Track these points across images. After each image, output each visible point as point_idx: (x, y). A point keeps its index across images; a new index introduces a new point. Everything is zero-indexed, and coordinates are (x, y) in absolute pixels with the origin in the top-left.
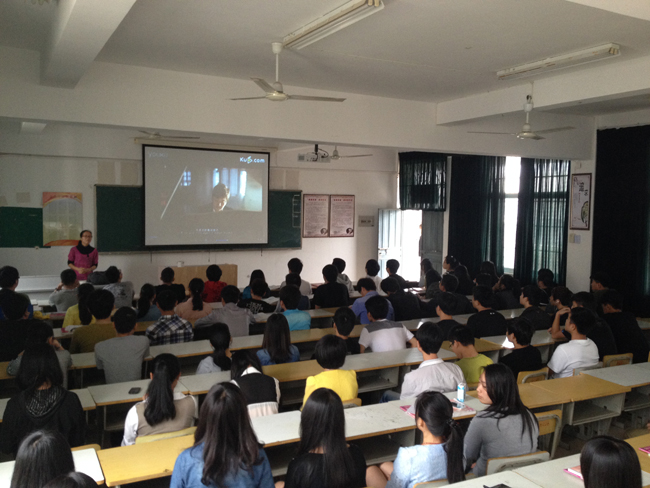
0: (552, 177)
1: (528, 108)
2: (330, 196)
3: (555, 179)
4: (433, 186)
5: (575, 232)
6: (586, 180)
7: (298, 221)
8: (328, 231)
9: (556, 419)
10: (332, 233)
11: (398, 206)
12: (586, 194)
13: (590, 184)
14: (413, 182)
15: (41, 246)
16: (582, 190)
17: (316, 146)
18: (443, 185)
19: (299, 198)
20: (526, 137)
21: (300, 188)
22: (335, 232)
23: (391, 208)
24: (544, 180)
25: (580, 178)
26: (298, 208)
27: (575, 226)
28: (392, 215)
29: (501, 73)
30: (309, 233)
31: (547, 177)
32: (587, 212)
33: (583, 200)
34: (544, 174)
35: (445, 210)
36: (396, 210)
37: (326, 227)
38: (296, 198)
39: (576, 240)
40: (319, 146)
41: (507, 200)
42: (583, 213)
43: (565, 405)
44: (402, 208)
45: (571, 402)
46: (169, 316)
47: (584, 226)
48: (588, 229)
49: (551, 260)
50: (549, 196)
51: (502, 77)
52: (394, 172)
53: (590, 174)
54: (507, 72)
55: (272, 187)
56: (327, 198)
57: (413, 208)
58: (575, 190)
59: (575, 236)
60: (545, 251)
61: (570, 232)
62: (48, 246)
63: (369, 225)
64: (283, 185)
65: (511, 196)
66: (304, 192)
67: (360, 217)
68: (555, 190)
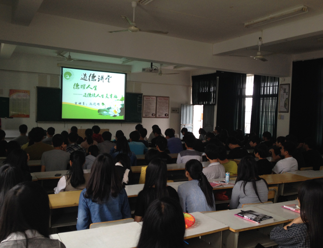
1: (260, 43)
2: (157, 97)
3: (271, 87)
4: (209, 92)
5: (281, 114)
6: (287, 87)
7: (140, 109)
8: (156, 115)
9: (275, 191)
11: (191, 103)
12: (287, 94)
13: (289, 89)
14: (199, 91)
15: (8, 117)
16: (285, 92)
17: (152, 64)
18: (214, 92)
19: (141, 97)
21: (142, 93)
22: (159, 115)
23: (187, 104)
24: (266, 88)
25: (284, 86)
26: (140, 102)
27: (281, 110)
28: (188, 107)
29: (246, 24)
30: (146, 115)
32: (287, 103)
33: (285, 97)
34: (266, 86)
35: (215, 105)
36: (190, 105)
37: (155, 113)
39: (282, 118)
41: (246, 99)
42: (285, 104)
43: (280, 185)
44: (194, 104)
47: (285, 110)
48: (288, 112)
49: (269, 128)
50: (268, 96)
51: (247, 26)
52: (189, 86)
53: (289, 84)
54: (250, 23)
55: (127, 92)
56: (155, 98)
57: (199, 104)
58: (282, 92)
59: (281, 116)
60: (266, 124)
61: (279, 114)
62: (12, 117)
63: (177, 112)
64: (133, 90)
65: (249, 97)
66: (144, 95)
67: (172, 108)
68: (271, 93)
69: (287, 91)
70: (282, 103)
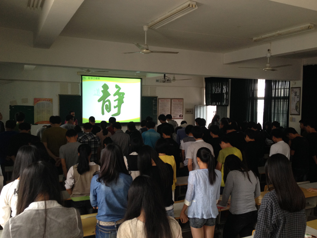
0: (281, 89)
1: (269, 55)
2: (171, 99)
4: (222, 94)
5: (294, 116)
6: (297, 90)
7: (156, 111)
12: (298, 97)
13: (300, 93)
14: (212, 92)
15: (33, 124)
16: (296, 95)
18: (227, 93)
20: (268, 70)
21: (157, 96)
23: (201, 105)
25: (294, 90)
26: (156, 105)
27: (293, 113)
28: (202, 108)
29: (255, 39)
32: (299, 106)
33: (296, 101)
34: (277, 88)
35: (228, 106)
36: (204, 106)
38: (155, 100)
40: (166, 75)
41: (258, 100)
44: (207, 105)
46: (88, 133)
47: (297, 113)
48: (299, 115)
50: (279, 98)
52: (202, 87)
53: (300, 88)
54: (258, 38)
55: (143, 95)
57: (212, 105)
58: (292, 95)
59: (292, 118)
61: (290, 116)
62: (36, 124)
63: (191, 113)
64: (149, 94)
65: (261, 98)
67: (186, 109)
68: (282, 95)
69: (298, 94)
70: (293, 106)
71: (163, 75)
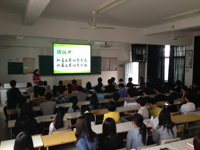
0: (180, 51)
1: (173, 30)
2: (110, 58)
3: (181, 52)
4: (142, 55)
6: (191, 52)
7: (100, 66)
8: (109, 69)
9: (182, 127)
10: (110, 69)
11: (131, 61)
12: (191, 57)
13: (192, 54)
14: (136, 53)
15: (23, 74)
16: (189, 55)
17: (106, 43)
18: (145, 54)
19: (100, 59)
20: (172, 39)
21: (101, 56)
22: (112, 69)
23: (129, 62)
24: (177, 52)
25: (189, 52)
26: (100, 62)
27: (188, 66)
28: (129, 64)
29: (164, 19)
30: (103, 69)
31: (178, 51)
32: (191, 62)
33: (190, 59)
34: (177, 51)
35: (146, 62)
36: (130, 62)
37: (109, 68)
38: (99, 59)
39: (188, 71)
40: (107, 43)
41: (165, 59)
42: (190, 63)
43: (185, 123)
44: (133, 62)
45: (187, 122)
46: (62, 95)
47: (190, 67)
48: (192, 68)
49: (180, 77)
50: (179, 57)
51: (164, 20)
52: (130, 51)
53: (192, 50)
54: (166, 19)
55: (92, 56)
56: (109, 59)
57: (136, 62)
58: (187, 55)
59: (187, 70)
60: (178, 75)
61: (186, 69)
62: (25, 74)
63: (122, 67)
64: (95, 55)
65: (167, 57)
66: (102, 57)
67: (119, 64)
68: (181, 55)
70: (187, 62)
71: (105, 43)
